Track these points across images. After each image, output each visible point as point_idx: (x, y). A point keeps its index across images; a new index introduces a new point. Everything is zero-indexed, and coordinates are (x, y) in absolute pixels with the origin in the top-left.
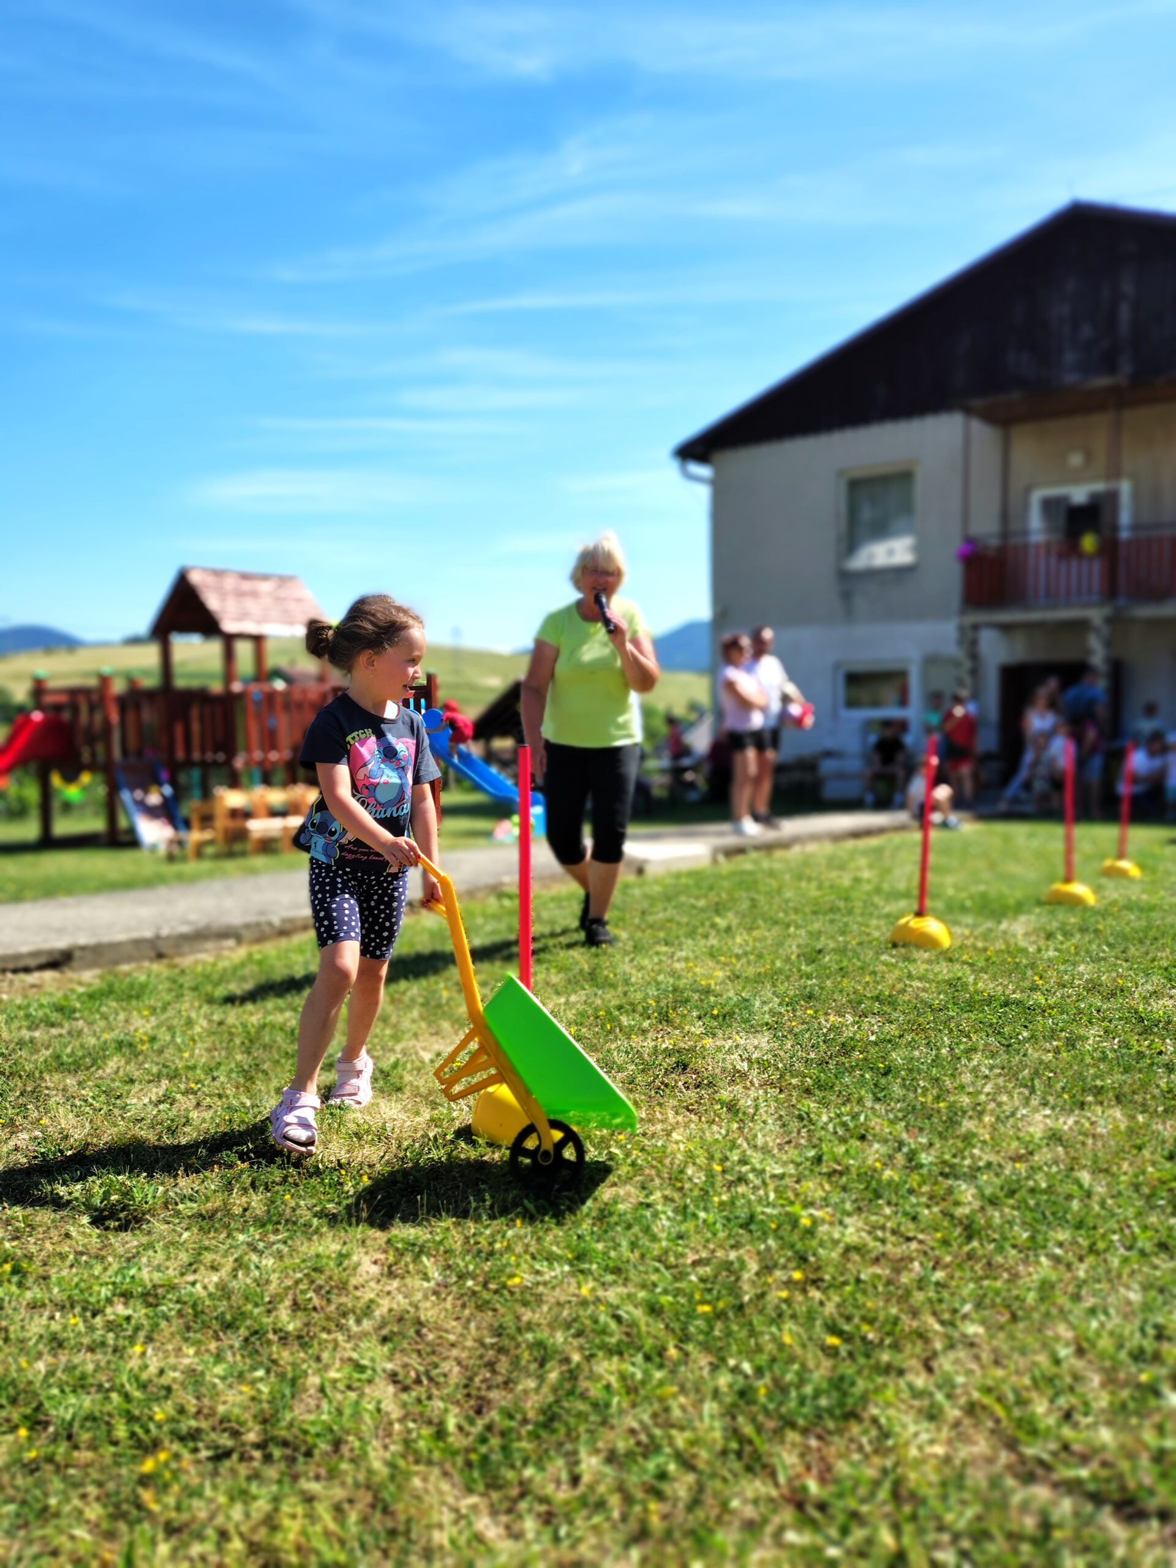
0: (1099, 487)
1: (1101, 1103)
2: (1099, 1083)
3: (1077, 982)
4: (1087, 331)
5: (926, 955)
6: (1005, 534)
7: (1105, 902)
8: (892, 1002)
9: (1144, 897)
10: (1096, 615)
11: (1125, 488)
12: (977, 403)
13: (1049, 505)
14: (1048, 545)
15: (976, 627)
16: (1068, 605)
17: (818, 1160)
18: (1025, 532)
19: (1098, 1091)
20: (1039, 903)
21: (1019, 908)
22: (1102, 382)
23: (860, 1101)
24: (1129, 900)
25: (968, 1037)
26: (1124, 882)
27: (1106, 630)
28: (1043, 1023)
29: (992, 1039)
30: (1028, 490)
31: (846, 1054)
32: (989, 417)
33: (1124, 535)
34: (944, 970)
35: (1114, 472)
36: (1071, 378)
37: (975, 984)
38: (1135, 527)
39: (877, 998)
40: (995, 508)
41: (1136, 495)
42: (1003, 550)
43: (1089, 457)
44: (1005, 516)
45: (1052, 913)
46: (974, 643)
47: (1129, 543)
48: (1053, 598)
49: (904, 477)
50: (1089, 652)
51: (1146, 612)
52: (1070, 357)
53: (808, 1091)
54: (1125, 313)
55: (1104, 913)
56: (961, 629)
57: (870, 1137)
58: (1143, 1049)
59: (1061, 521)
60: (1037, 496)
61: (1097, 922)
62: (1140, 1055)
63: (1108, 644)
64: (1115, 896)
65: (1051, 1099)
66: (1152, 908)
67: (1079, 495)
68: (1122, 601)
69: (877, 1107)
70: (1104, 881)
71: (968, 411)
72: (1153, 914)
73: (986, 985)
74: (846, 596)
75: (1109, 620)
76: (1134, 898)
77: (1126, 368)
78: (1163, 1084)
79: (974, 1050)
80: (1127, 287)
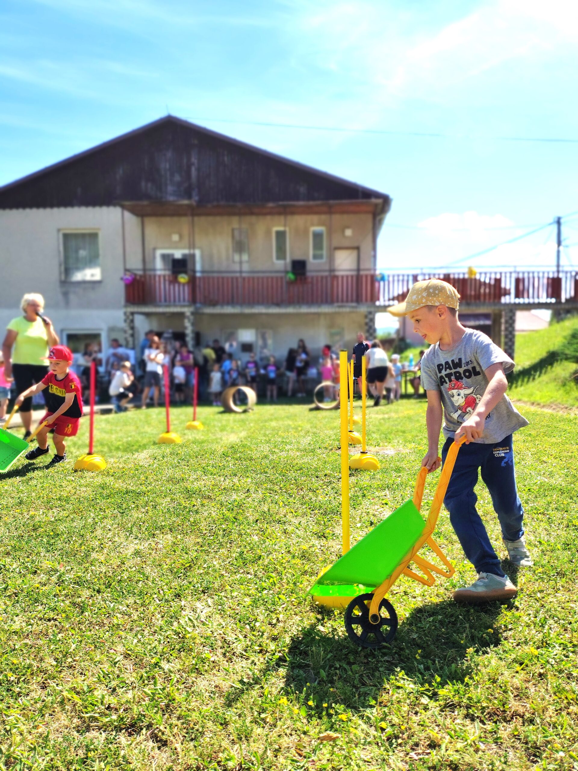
0: (186, 251)
1: (163, 533)
2: (163, 524)
3: (164, 478)
4: (177, 178)
5: (92, 474)
6: (144, 270)
7: (184, 441)
8: (67, 500)
9: (202, 437)
10: (187, 311)
11: (198, 253)
12: (127, 203)
13: (164, 257)
14: (164, 276)
15: (132, 314)
16: (175, 306)
17: (5, 589)
18: (155, 270)
19: (161, 528)
20: (155, 443)
21: (144, 447)
22: (186, 202)
23: (38, 553)
24: (195, 439)
25: (105, 512)
26: (195, 431)
27: (192, 318)
28: (143, 500)
29: (116, 511)
30: (154, 249)
31: (35, 530)
32: (134, 211)
33: (198, 275)
34: (99, 480)
35: (192, 246)
36: (171, 198)
37: (114, 484)
38: (203, 272)
39: (60, 499)
40: (140, 257)
41: (202, 257)
42: (144, 276)
43: (181, 237)
44: (144, 261)
45: (160, 448)
46: (132, 321)
47: (200, 278)
48: (168, 302)
49: (93, 237)
50: (185, 328)
51: (209, 310)
52: (170, 188)
53: (8, 554)
54: (194, 172)
55: (182, 446)
56: (125, 314)
57: (39, 571)
58: (187, 505)
59: (170, 266)
60: (159, 253)
61: (179, 450)
62: (185, 507)
63: (193, 324)
64: (190, 438)
65: (139, 535)
66: (203, 442)
67: (178, 254)
68: (198, 305)
69: (47, 555)
70: (186, 431)
71: (123, 207)
72: (205, 444)
73: (119, 485)
74: (66, 294)
75: (192, 313)
76: (197, 438)
77: (196, 198)
78: (192, 520)
79: (105, 518)
80: (194, 160)
